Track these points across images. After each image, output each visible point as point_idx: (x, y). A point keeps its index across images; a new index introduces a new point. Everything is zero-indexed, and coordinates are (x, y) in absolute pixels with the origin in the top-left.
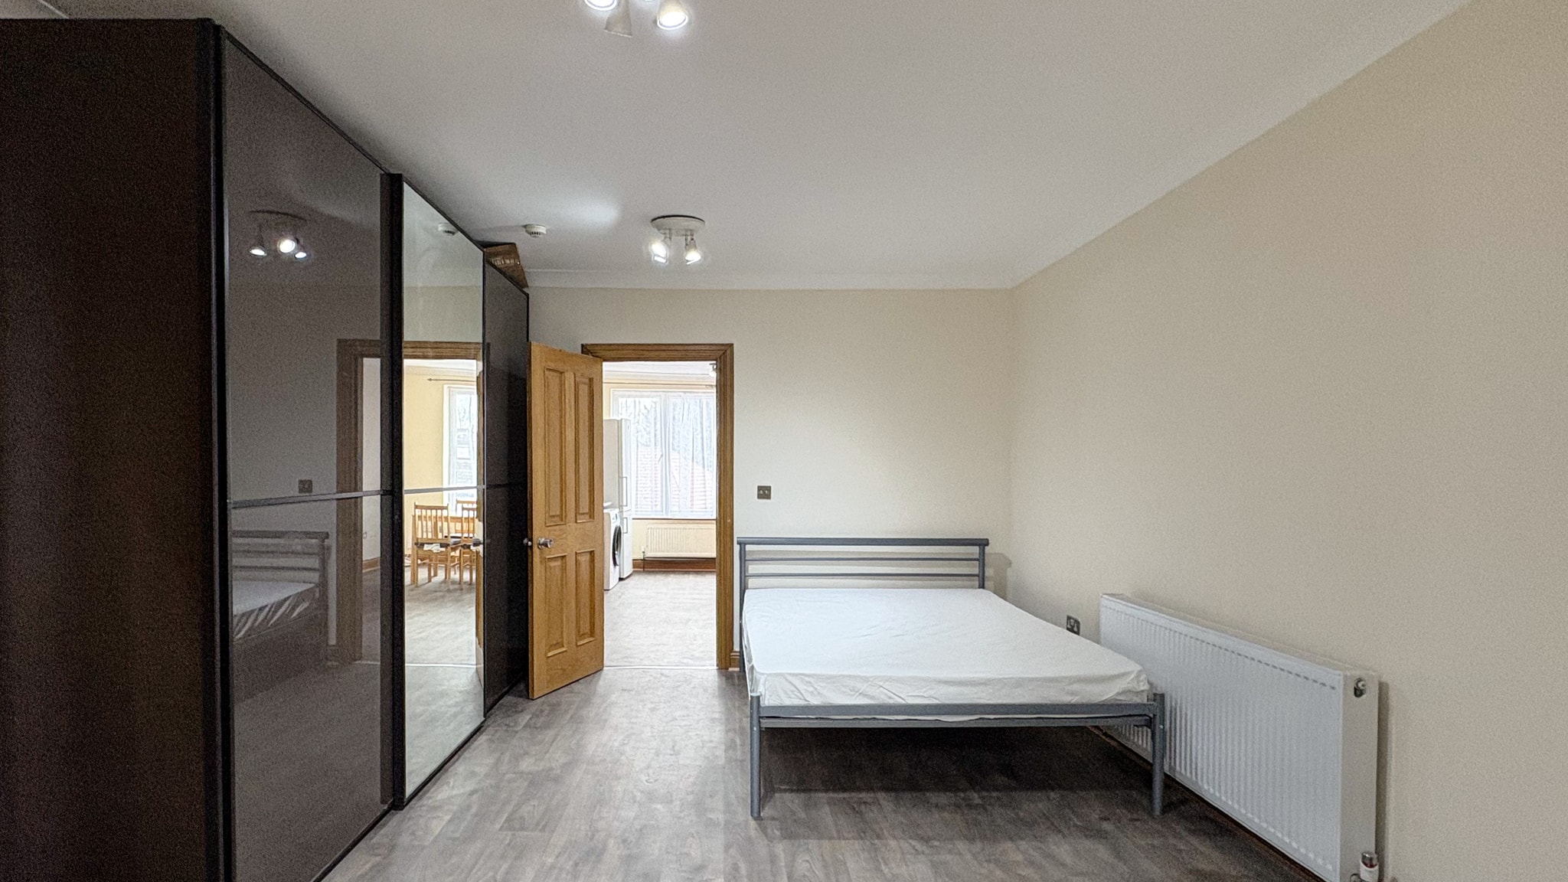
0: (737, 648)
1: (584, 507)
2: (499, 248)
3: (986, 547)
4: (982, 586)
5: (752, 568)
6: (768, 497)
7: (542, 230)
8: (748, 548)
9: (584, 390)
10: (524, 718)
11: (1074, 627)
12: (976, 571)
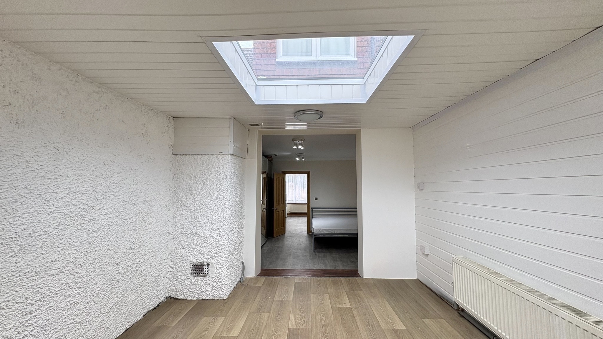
0: (311, 229)
1: (282, 202)
2: (269, 157)
5: (314, 214)
6: (317, 200)
7: (277, 155)
8: (313, 209)
9: (282, 180)
10: (273, 240)
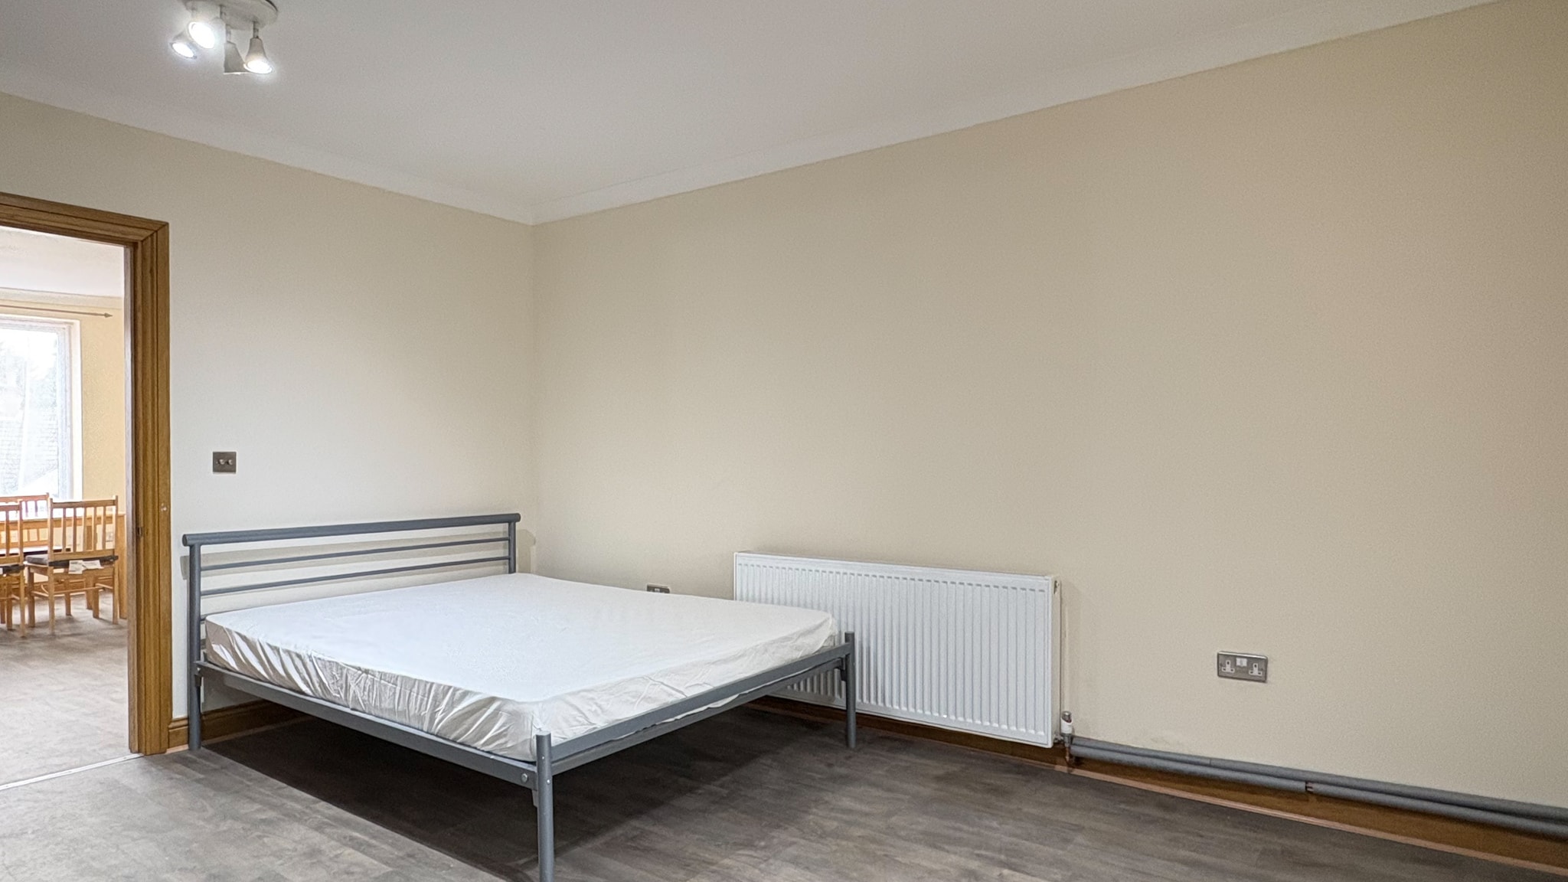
3: (517, 523)
4: (511, 571)
6: (231, 469)
8: (208, 549)
12: (503, 554)
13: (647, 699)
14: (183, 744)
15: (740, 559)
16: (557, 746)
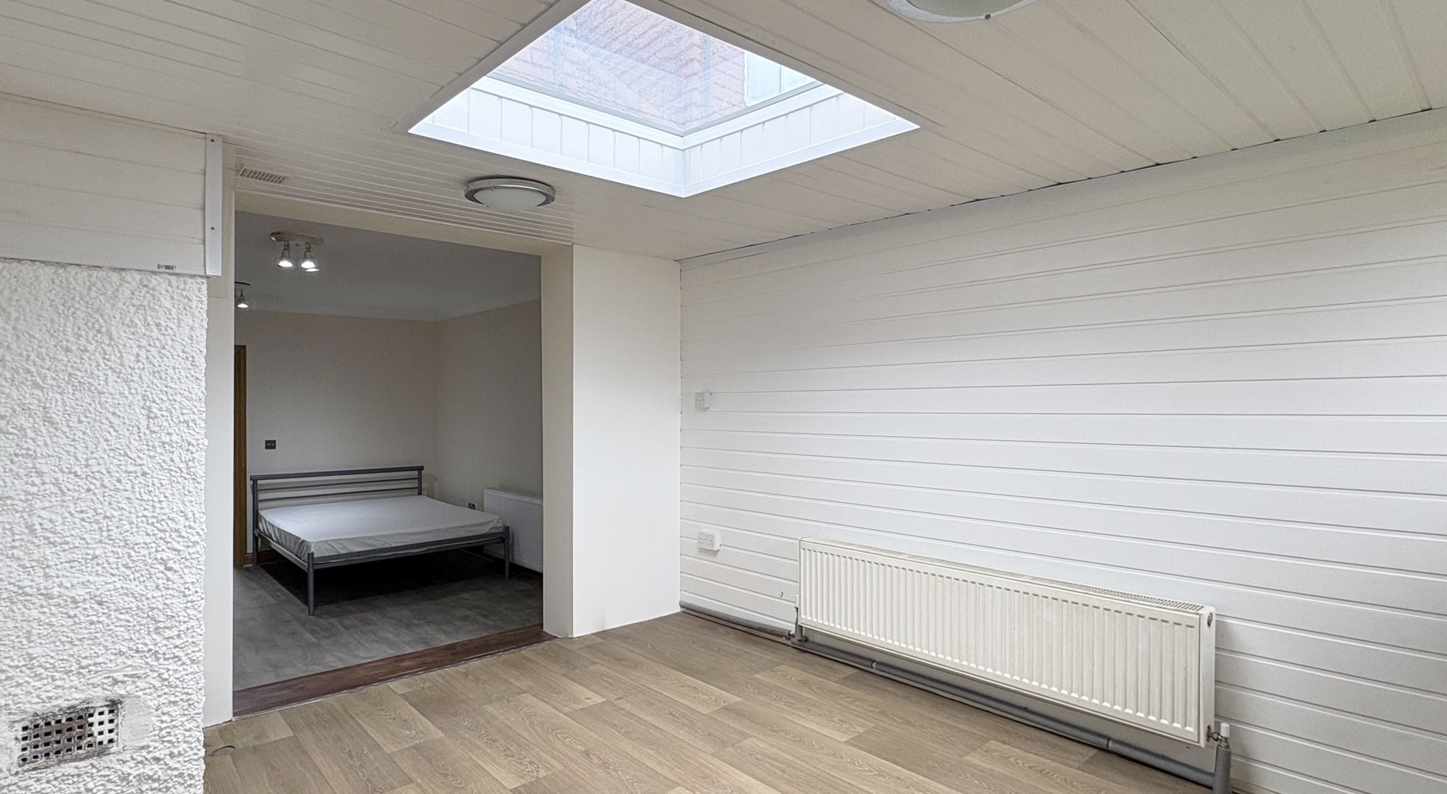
3: (422, 471)
4: (420, 494)
6: (274, 447)
11: (472, 506)
12: (416, 485)
13: (369, 545)
14: (250, 564)
15: (486, 492)
16: (317, 558)
